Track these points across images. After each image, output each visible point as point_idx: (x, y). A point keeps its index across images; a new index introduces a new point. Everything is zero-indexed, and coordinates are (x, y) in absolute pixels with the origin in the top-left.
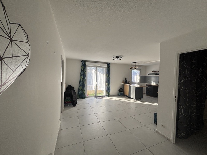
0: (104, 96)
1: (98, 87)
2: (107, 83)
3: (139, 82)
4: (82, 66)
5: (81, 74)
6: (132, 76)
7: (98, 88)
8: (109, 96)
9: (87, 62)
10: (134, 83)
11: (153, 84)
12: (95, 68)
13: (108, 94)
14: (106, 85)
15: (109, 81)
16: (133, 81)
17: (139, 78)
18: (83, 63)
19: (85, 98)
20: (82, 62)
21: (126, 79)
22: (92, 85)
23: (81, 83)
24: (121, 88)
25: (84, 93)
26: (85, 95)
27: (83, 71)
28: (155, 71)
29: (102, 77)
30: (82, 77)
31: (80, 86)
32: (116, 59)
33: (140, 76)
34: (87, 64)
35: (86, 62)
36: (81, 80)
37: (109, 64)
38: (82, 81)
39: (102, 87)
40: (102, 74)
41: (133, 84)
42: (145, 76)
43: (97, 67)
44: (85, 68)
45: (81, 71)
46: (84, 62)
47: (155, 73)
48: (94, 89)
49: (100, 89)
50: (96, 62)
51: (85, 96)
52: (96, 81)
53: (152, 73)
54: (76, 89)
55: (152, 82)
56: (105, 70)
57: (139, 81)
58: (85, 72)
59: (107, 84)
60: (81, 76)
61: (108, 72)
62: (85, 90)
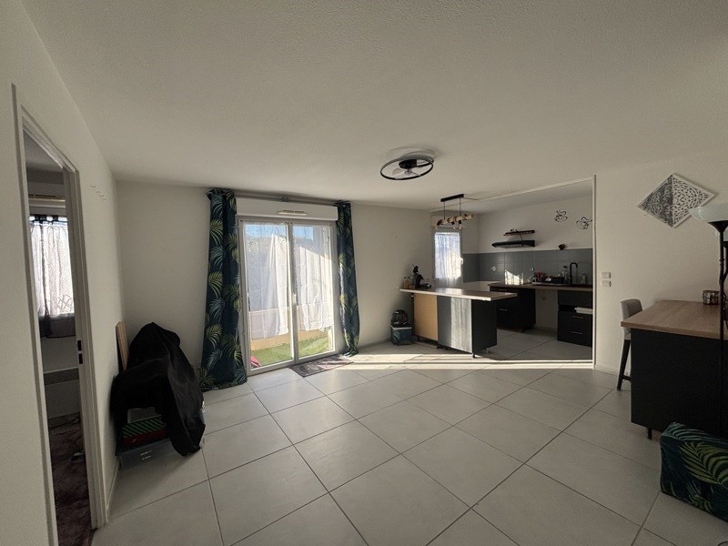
0: (333, 357)
1: (306, 316)
2: (342, 296)
3: (459, 279)
4: (213, 217)
5: (212, 262)
6: (437, 255)
7: (306, 322)
8: (357, 353)
9: (238, 200)
10: (444, 285)
11: (513, 280)
12: (283, 228)
13: (352, 341)
14: (337, 303)
15: (348, 285)
16: (438, 275)
17: (459, 261)
18: (218, 200)
19: (242, 380)
20: (210, 197)
21: (416, 269)
22: (275, 305)
23: (217, 306)
24: (401, 312)
25: (235, 354)
26: (241, 363)
27: (223, 242)
28: (517, 233)
29: (320, 269)
30: (219, 275)
31: (209, 323)
32: (403, 173)
33: (463, 255)
34: (242, 206)
35: (233, 196)
36: (217, 291)
37: (344, 208)
38: (222, 296)
39: (322, 313)
40: (316, 256)
41: (441, 290)
42: (479, 254)
43: (290, 223)
44: (232, 230)
45: (212, 245)
46: (224, 197)
47: (517, 238)
48: (284, 328)
49: (313, 324)
50: (285, 198)
51: (245, 372)
52: (295, 290)
53: (506, 239)
54: (191, 343)
55: (509, 275)
56: (327, 235)
57: (458, 273)
58: (235, 247)
59: (343, 301)
60: (212, 270)
61: (344, 244)
62: (238, 342)
